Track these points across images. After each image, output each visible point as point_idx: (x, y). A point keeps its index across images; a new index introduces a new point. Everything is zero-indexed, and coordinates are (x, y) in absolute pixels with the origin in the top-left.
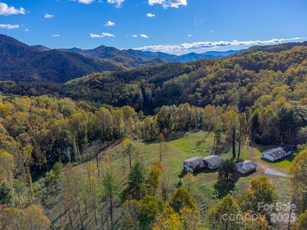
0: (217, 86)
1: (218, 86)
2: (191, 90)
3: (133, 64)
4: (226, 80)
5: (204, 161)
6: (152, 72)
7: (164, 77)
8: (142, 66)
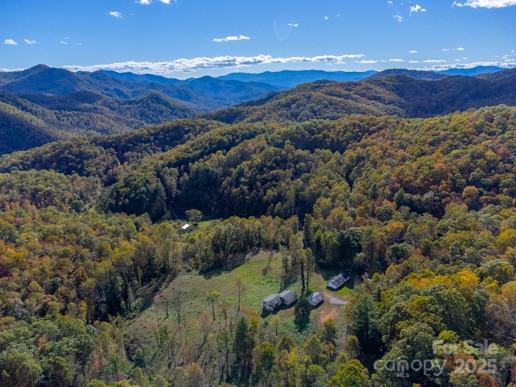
0: (267, 176)
1: (269, 176)
2: (232, 180)
3: (111, 105)
4: (277, 165)
5: (281, 298)
6: (160, 136)
7: (190, 155)
8: (128, 108)
